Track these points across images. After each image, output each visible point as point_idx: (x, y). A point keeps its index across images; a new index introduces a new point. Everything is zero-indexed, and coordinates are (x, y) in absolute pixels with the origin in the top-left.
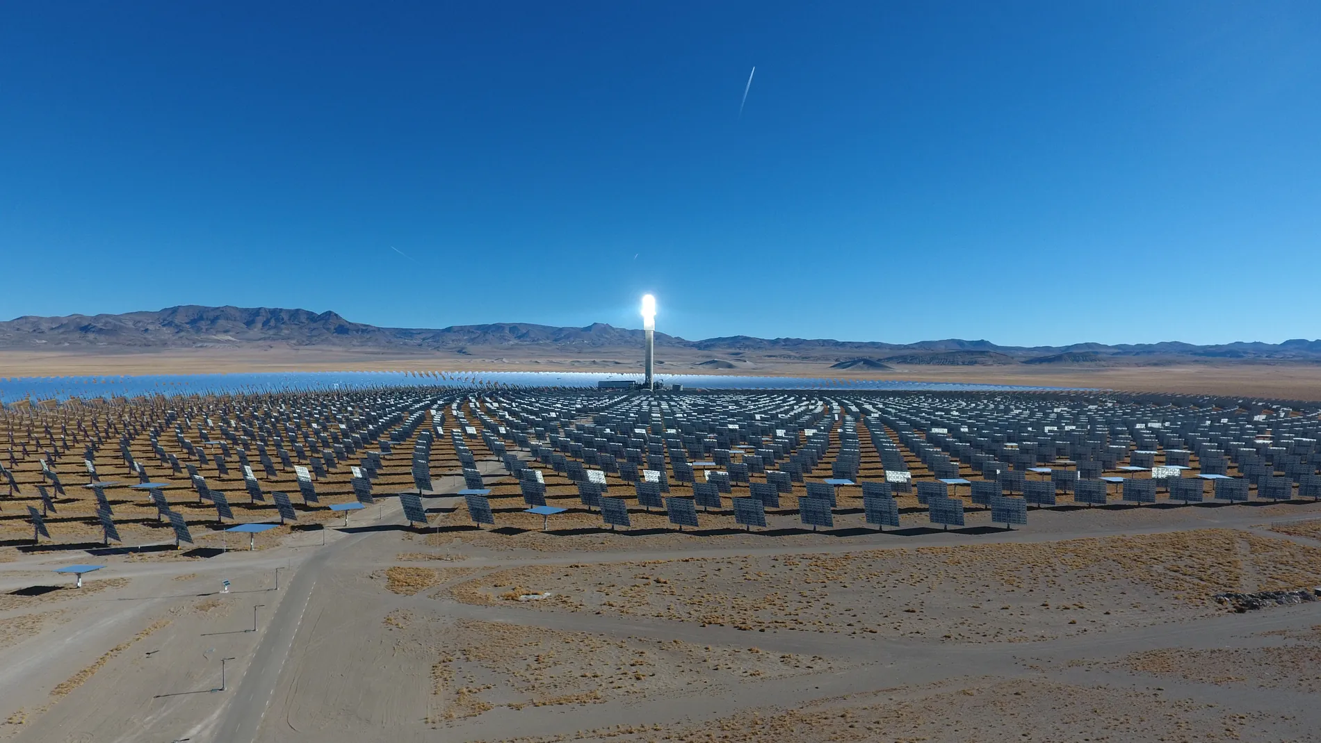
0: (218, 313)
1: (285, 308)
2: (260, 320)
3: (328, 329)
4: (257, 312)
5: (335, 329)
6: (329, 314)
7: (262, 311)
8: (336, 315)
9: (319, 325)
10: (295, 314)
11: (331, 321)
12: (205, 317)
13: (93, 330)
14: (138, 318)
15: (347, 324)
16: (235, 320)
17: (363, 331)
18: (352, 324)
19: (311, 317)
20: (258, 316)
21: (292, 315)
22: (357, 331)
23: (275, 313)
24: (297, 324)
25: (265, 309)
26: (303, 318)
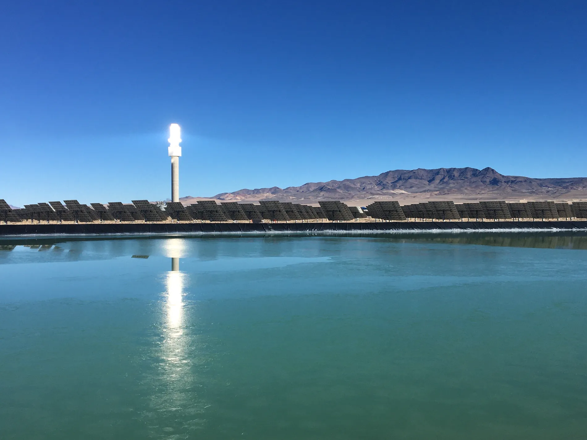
0: (412, 174)
1: (458, 167)
2: (438, 178)
3: (484, 182)
4: (437, 172)
5: (490, 182)
6: (487, 169)
7: (442, 171)
8: (493, 170)
9: (478, 179)
10: (463, 172)
11: (487, 175)
12: (402, 178)
13: (325, 189)
14: (364, 180)
15: (500, 177)
16: (421, 179)
17: (512, 182)
18: (505, 177)
19: (475, 173)
20: (438, 175)
21: (462, 173)
22: (507, 182)
23: (450, 172)
24: (462, 179)
25: (443, 169)
26: (469, 175)
